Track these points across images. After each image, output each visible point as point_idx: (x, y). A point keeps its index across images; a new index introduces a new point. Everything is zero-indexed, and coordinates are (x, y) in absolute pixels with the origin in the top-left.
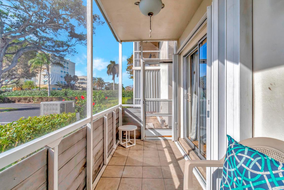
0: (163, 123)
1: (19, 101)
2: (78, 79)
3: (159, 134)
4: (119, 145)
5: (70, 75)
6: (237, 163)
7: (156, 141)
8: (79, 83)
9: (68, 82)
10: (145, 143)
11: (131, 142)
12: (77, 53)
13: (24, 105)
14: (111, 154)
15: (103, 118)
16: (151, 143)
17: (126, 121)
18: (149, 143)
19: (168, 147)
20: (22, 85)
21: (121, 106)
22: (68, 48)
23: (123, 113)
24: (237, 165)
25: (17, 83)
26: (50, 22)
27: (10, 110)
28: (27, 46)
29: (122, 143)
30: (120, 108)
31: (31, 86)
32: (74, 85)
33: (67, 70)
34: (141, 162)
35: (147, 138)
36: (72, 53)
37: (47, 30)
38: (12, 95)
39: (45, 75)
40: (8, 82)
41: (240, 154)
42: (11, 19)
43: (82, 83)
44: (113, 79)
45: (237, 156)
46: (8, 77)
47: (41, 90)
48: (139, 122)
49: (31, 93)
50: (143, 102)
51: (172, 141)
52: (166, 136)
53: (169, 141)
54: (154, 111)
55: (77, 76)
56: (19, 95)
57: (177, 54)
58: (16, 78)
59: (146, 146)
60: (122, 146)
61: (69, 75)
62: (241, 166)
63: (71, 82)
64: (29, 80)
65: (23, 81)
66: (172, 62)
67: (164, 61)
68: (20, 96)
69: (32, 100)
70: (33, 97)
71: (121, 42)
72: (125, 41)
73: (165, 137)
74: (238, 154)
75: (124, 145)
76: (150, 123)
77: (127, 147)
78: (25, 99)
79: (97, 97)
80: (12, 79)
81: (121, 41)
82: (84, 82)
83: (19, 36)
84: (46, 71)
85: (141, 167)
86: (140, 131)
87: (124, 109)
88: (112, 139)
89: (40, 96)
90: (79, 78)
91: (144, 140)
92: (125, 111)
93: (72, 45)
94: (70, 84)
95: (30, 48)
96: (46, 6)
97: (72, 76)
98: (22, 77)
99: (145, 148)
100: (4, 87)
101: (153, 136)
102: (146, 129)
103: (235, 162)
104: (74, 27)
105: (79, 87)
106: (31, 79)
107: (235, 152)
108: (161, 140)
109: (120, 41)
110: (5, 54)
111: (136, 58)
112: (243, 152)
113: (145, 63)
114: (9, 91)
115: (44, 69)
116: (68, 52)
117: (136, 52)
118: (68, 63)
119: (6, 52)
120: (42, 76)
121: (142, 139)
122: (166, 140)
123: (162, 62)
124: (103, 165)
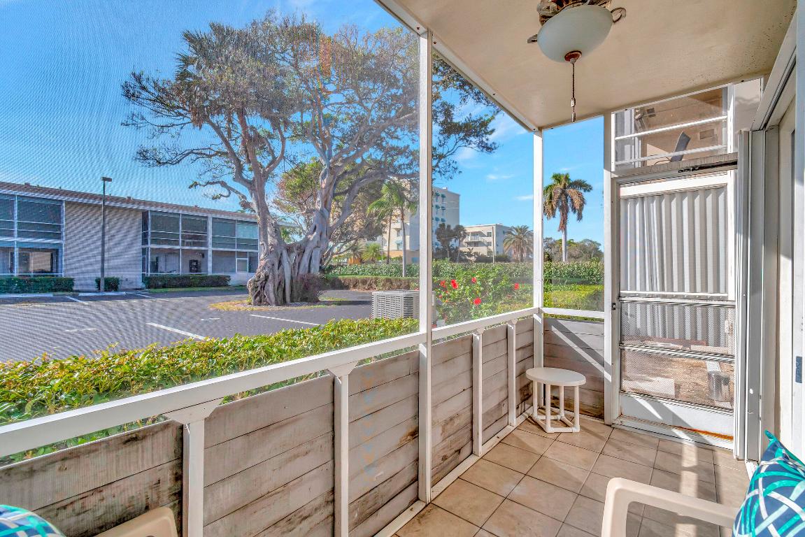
0: (719, 388)
1: (355, 286)
2: (465, 235)
3: (675, 416)
4: (530, 420)
5: (449, 226)
6: (759, 520)
7: (660, 440)
8: (469, 244)
9: (443, 243)
10: (616, 435)
11: (567, 421)
12: (460, 172)
13: (363, 293)
14: (498, 435)
15: (472, 339)
16: (642, 440)
17: (556, 356)
18: (630, 440)
19: (707, 470)
20: (361, 253)
21: (539, 312)
22: (439, 162)
23: (547, 332)
24: (756, 526)
25: (354, 248)
26: (403, 111)
27: (340, 303)
28: (365, 173)
29: (538, 417)
30: (536, 317)
31: (377, 253)
32: (456, 250)
33: (443, 214)
34: (580, 483)
35: (627, 423)
36: (448, 174)
37: (399, 133)
38: (346, 275)
39: (398, 230)
40: (341, 247)
41: (775, 495)
42: (343, 126)
43: (476, 244)
44: (563, 226)
45: (767, 499)
46: (340, 238)
47: (391, 263)
48: (597, 365)
49: (374, 269)
50: (613, 304)
51: (735, 457)
52: (707, 433)
53: (719, 453)
54: (699, 338)
55: (462, 226)
56: (356, 274)
57: (757, 127)
58: (352, 239)
59: (615, 446)
60: (536, 424)
61: (446, 227)
62: (767, 528)
63: (451, 243)
64: (372, 243)
65: (363, 243)
66: (735, 163)
67: (699, 163)
68: (357, 277)
69: (374, 286)
70: (377, 279)
71: (539, 133)
72: (551, 126)
73: (705, 437)
74: (770, 491)
75: (541, 423)
76: (667, 377)
77: (550, 429)
78: (364, 282)
79: (490, 284)
80: (348, 241)
81: (540, 129)
82: (482, 241)
83: (355, 156)
84: (399, 219)
85: (571, 494)
86: (601, 393)
87: (549, 321)
88: (505, 396)
89: (389, 277)
90: (468, 230)
91: (613, 426)
92: (554, 329)
93: (449, 152)
94: (449, 247)
95: (370, 176)
96: (397, 80)
97: (452, 228)
98: (361, 237)
99: (609, 450)
100: (336, 258)
101: (651, 420)
102: (622, 391)
103: (753, 517)
104: (452, 107)
105: (469, 254)
106: (374, 240)
107: (764, 486)
108: (685, 443)
109: (537, 129)
110: (335, 195)
111: (623, 159)
112: (787, 491)
113: (620, 180)
114: (342, 266)
115: (396, 216)
116: (439, 172)
117: (621, 140)
118: (443, 196)
119: (336, 192)
120: (394, 233)
121: (607, 420)
122: (710, 447)
123: (688, 170)
124: (472, 453)
